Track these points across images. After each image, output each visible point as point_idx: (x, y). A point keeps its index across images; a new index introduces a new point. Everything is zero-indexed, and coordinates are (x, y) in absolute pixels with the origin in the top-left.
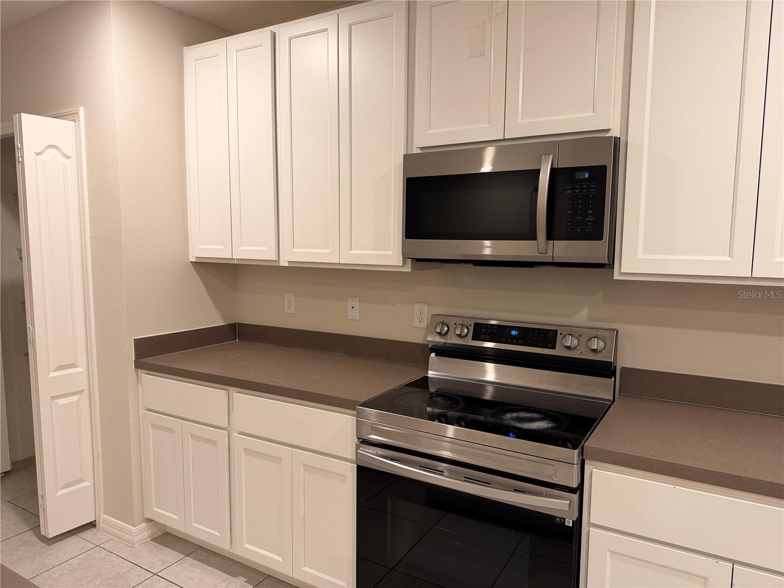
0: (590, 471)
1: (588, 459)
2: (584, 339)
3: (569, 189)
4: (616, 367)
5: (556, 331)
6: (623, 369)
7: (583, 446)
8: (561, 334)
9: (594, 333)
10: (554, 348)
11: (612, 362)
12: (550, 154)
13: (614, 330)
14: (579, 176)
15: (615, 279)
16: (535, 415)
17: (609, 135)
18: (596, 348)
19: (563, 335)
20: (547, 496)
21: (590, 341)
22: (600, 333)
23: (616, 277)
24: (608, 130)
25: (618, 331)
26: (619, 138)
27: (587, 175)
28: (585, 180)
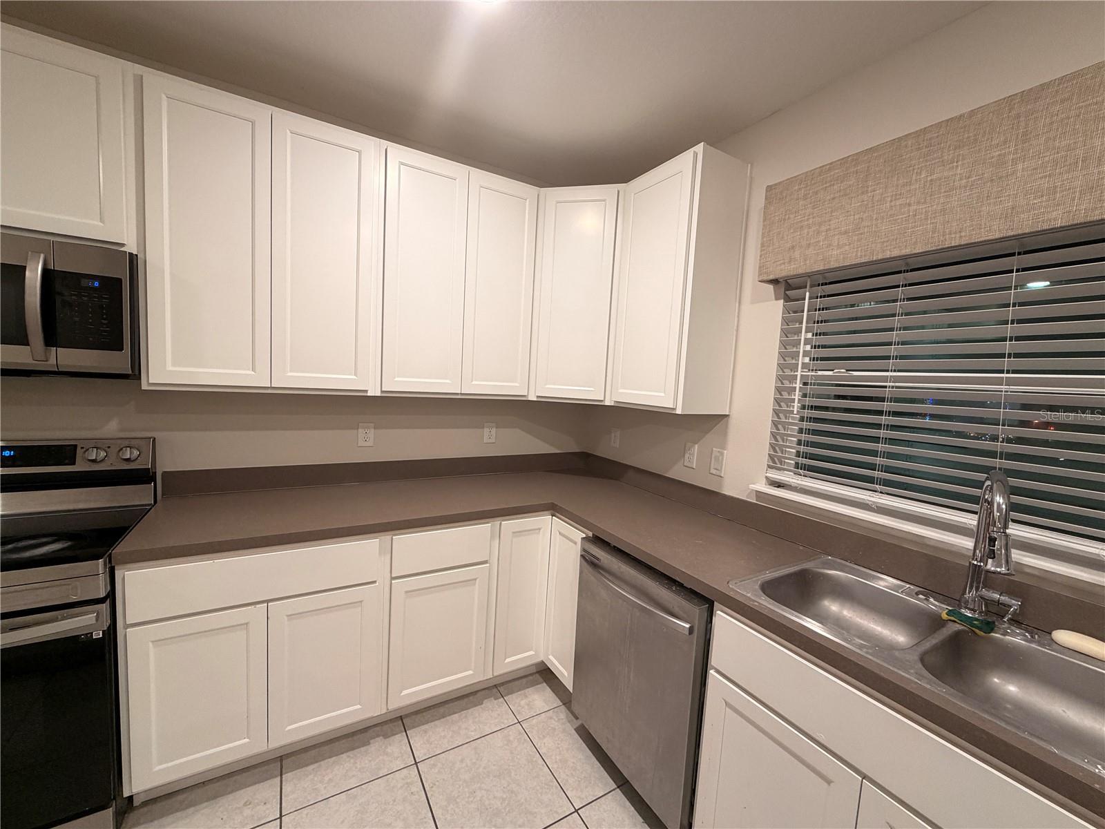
0: (122, 576)
1: (118, 564)
2: (114, 450)
3: (74, 295)
4: (155, 473)
5: (76, 446)
6: (165, 474)
7: (111, 554)
8: (82, 448)
9: (127, 443)
10: (74, 464)
11: (149, 469)
12: (40, 253)
13: (150, 438)
14: (84, 283)
15: (143, 388)
16: (44, 540)
17: (122, 249)
18: (128, 457)
19: (85, 449)
20: (64, 618)
21: (121, 452)
22: (133, 443)
23: (144, 387)
24: (123, 245)
25: (155, 438)
26: (137, 255)
27: (96, 284)
28: (95, 289)
